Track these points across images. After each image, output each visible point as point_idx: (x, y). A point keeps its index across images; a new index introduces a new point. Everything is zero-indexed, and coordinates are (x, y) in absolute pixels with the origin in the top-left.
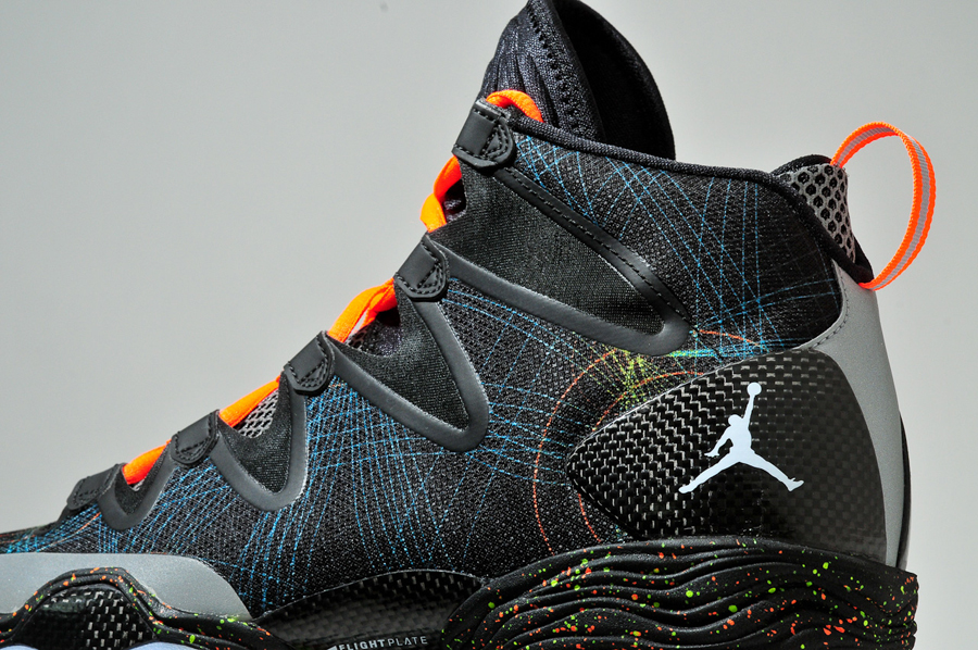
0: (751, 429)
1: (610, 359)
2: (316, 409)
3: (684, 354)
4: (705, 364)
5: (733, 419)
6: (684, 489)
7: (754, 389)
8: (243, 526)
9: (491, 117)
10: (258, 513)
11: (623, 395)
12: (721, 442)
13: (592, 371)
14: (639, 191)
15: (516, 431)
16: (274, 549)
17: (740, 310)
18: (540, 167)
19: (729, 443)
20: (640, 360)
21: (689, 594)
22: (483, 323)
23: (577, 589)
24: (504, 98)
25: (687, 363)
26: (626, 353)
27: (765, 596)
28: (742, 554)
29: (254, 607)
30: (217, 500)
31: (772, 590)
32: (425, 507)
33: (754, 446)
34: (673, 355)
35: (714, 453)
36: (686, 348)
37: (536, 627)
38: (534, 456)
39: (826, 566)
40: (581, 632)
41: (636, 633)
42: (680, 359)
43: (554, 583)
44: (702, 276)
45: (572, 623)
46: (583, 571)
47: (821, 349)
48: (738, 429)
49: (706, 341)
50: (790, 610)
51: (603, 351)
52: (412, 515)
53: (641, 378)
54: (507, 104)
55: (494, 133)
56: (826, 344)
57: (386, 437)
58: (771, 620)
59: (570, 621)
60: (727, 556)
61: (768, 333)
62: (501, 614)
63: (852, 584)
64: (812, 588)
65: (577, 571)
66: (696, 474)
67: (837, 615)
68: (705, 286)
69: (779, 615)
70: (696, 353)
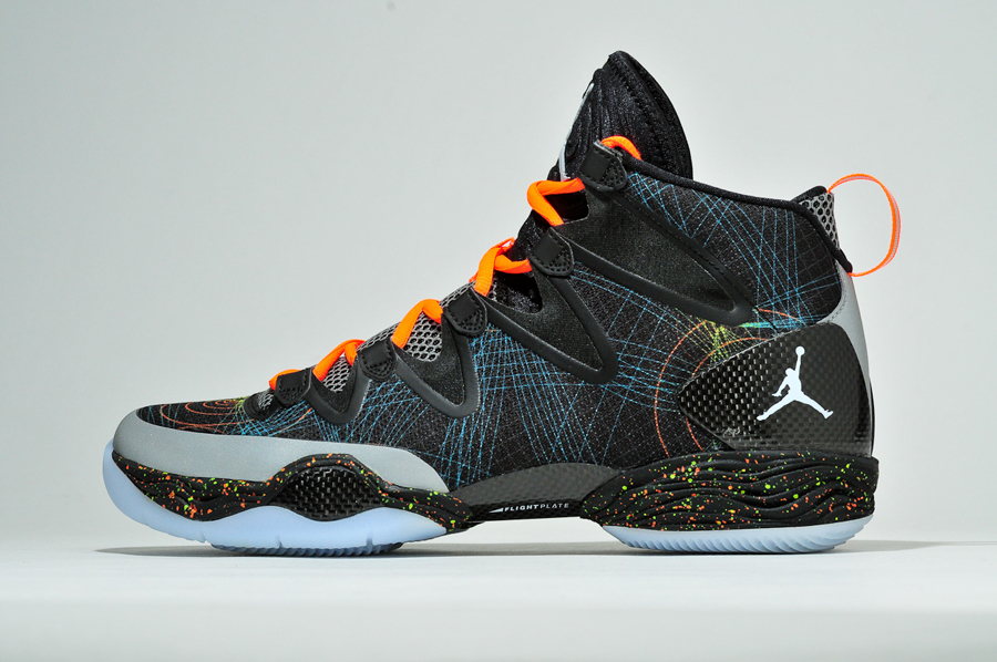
0: (801, 377)
1: (702, 327)
2: (478, 345)
3: (751, 325)
4: (766, 333)
5: (789, 371)
6: (760, 418)
7: (800, 351)
8: (439, 428)
9: (608, 156)
10: (447, 418)
11: (713, 352)
12: (782, 387)
13: (691, 336)
14: (718, 215)
15: (639, 374)
16: (465, 446)
17: (785, 296)
18: (647, 194)
19: (787, 388)
20: (722, 329)
21: (768, 487)
22: (605, 296)
23: (690, 481)
24: (614, 142)
25: (754, 332)
26: (713, 324)
27: (815, 487)
28: (801, 461)
29: (451, 484)
30: (412, 408)
31: (818, 484)
32: (575, 422)
33: (804, 389)
34: (744, 326)
35: (778, 394)
36: (753, 321)
37: (661, 505)
38: (654, 391)
39: (848, 466)
40: (694, 510)
41: (732, 511)
42: (749, 328)
43: (673, 476)
44: (762, 275)
45: (688, 503)
46: (694, 470)
47: (834, 321)
48: (792, 378)
49: (764, 316)
50: (828, 496)
51: (697, 322)
52: (566, 426)
53: (724, 342)
54: (618, 148)
55: (610, 166)
56: (838, 317)
57: (540, 371)
58: (819, 502)
59: (686, 502)
60: (793, 462)
61: (804, 312)
62: (634, 495)
63: (862, 476)
64: (840, 480)
65: (690, 470)
66: (767, 407)
67: (853, 496)
68: (763, 280)
69: (823, 499)
70: (758, 325)
